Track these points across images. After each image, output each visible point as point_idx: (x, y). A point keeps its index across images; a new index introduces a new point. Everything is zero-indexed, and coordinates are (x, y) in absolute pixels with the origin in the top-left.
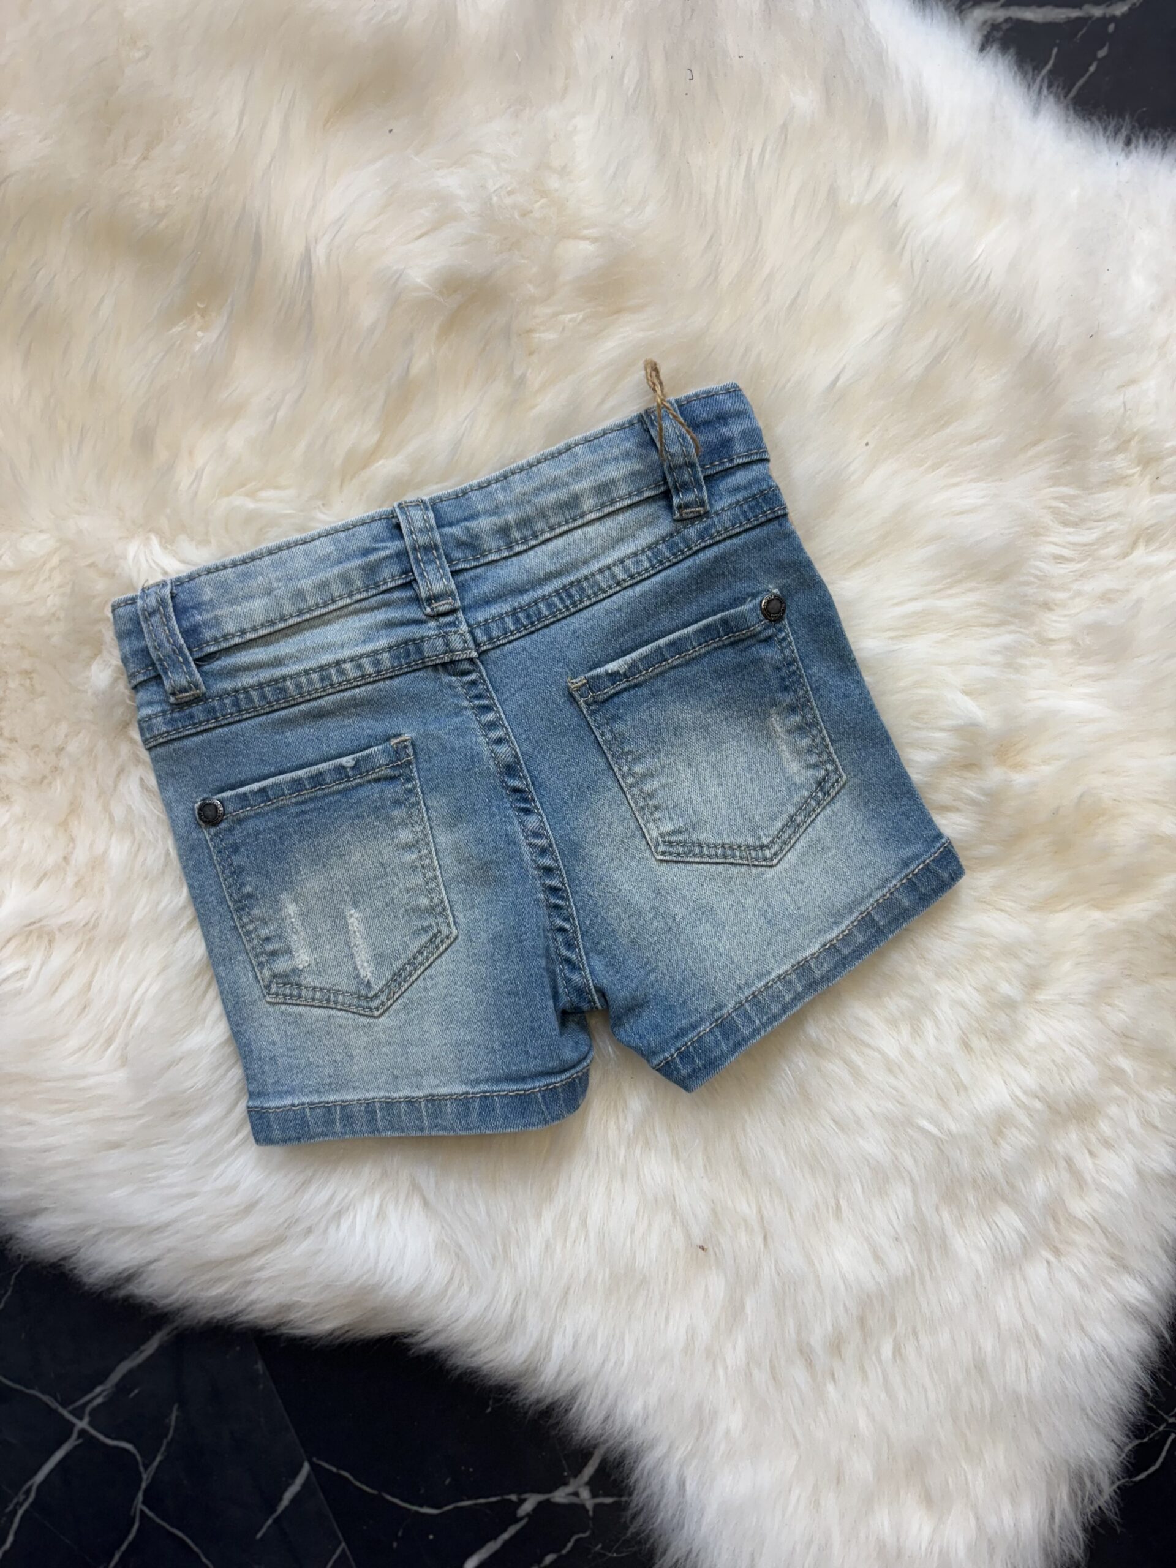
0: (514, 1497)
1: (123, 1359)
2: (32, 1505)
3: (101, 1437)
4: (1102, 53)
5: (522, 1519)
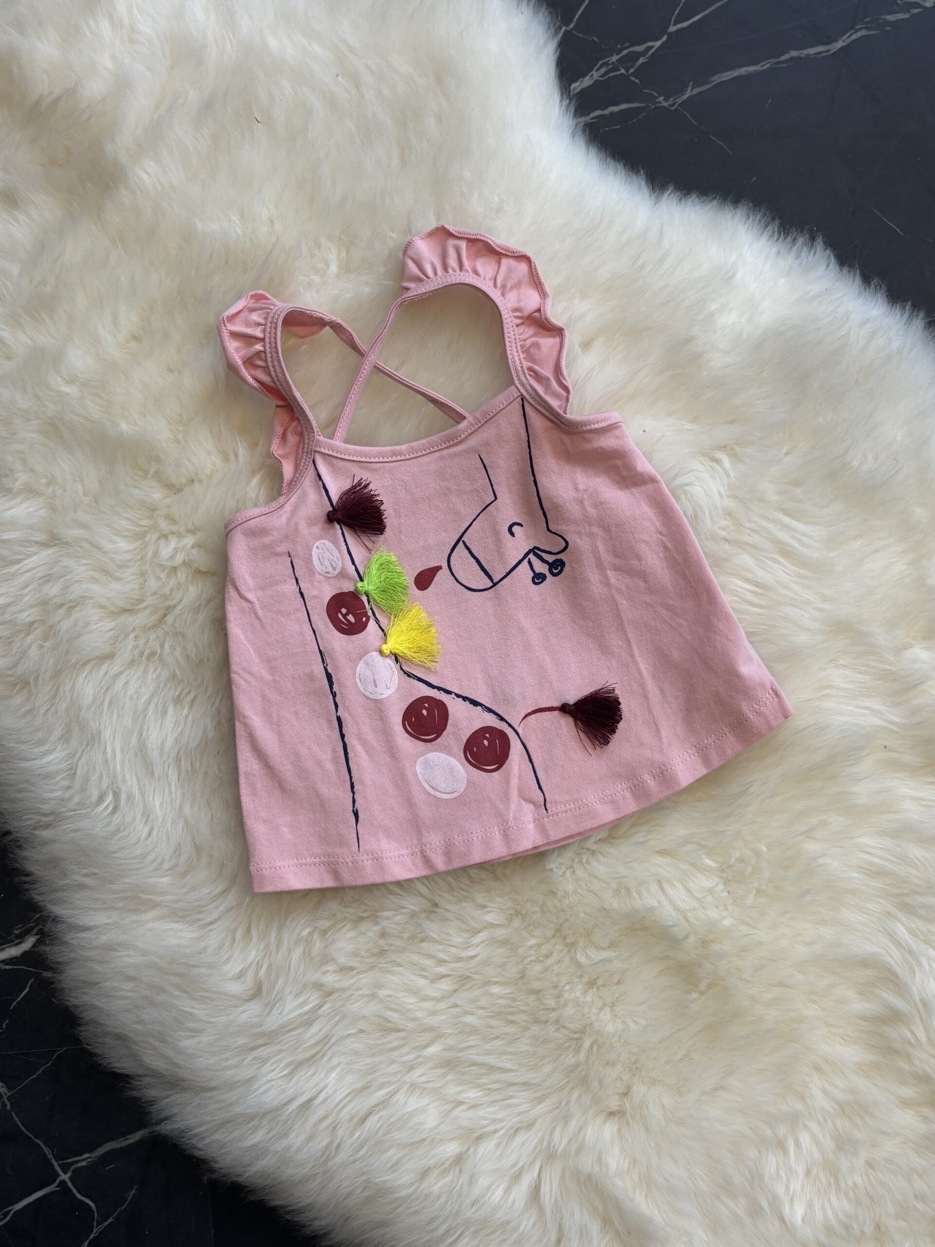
1: (113, 1140)
2: (8, 1222)
3: (75, 1191)
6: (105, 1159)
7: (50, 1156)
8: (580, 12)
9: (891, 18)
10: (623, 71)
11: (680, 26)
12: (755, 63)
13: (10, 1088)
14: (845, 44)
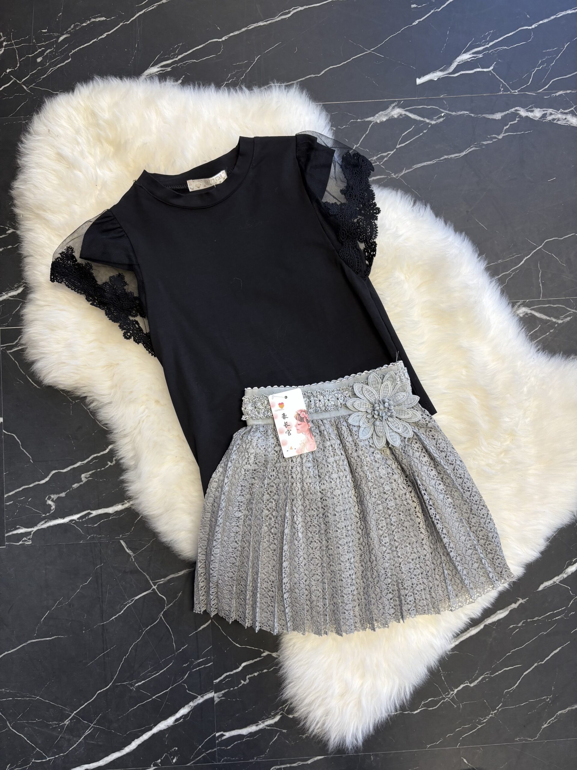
0: (262, 650)
1: (173, 574)
2: (132, 604)
3: (158, 593)
4: (551, 331)
5: (262, 657)
6: (169, 581)
7: (149, 579)
8: (362, 140)
9: (485, 143)
10: (378, 163)
11: (401, 145)
12: (430, 161)
13: (134, 553)
14: (466, 153)
